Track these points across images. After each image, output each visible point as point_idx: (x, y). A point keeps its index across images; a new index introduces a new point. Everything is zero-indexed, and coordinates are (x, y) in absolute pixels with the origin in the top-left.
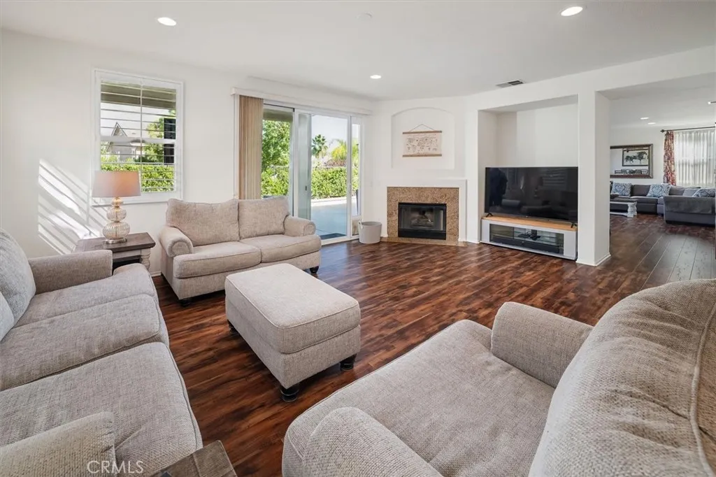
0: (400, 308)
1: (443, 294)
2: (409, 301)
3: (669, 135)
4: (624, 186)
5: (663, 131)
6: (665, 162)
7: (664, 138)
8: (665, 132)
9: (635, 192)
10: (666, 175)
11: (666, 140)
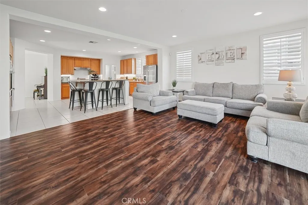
0: (170, 133)
1: (147, 143)
2: (167, 138)
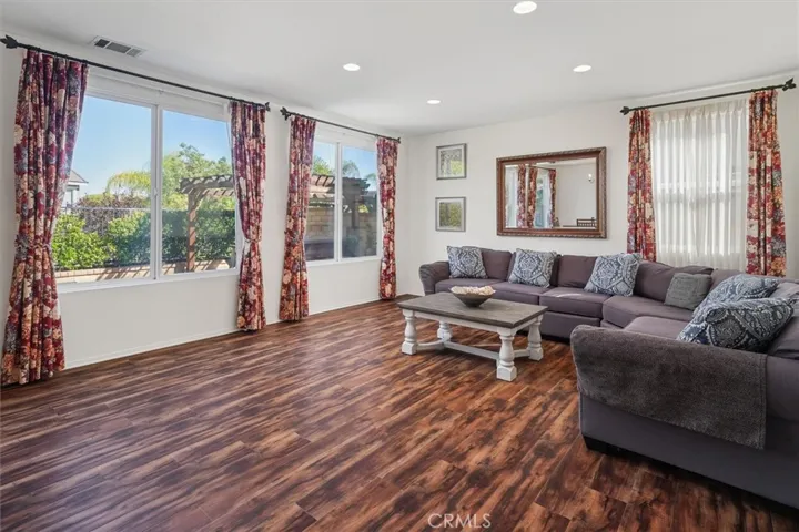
3: (640, 121)
4: (538, 257)
5: (625, 111)
6: (630, 193)
7: (629, 130)
8: (631, 114)
9: (563, 277)
10: (634, 230)
11: (632, 134)
